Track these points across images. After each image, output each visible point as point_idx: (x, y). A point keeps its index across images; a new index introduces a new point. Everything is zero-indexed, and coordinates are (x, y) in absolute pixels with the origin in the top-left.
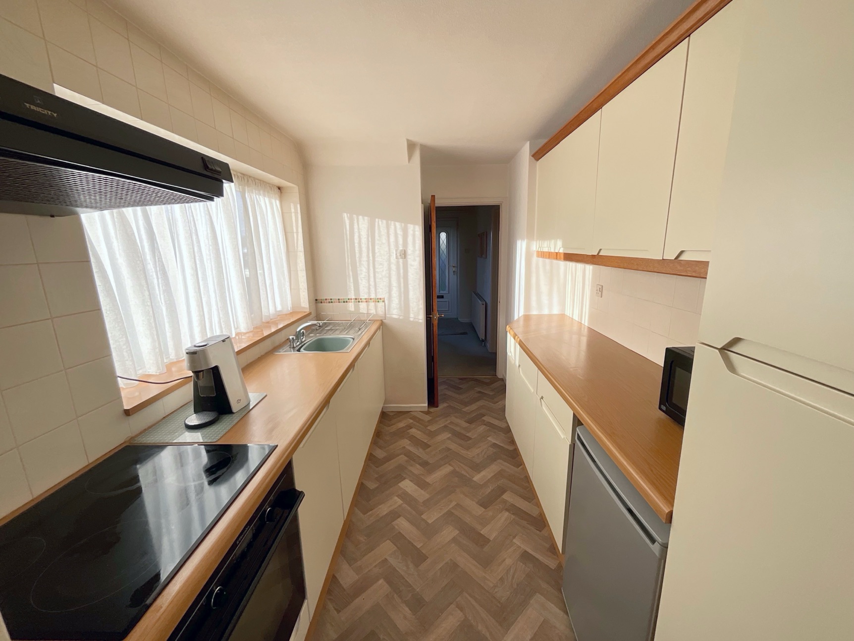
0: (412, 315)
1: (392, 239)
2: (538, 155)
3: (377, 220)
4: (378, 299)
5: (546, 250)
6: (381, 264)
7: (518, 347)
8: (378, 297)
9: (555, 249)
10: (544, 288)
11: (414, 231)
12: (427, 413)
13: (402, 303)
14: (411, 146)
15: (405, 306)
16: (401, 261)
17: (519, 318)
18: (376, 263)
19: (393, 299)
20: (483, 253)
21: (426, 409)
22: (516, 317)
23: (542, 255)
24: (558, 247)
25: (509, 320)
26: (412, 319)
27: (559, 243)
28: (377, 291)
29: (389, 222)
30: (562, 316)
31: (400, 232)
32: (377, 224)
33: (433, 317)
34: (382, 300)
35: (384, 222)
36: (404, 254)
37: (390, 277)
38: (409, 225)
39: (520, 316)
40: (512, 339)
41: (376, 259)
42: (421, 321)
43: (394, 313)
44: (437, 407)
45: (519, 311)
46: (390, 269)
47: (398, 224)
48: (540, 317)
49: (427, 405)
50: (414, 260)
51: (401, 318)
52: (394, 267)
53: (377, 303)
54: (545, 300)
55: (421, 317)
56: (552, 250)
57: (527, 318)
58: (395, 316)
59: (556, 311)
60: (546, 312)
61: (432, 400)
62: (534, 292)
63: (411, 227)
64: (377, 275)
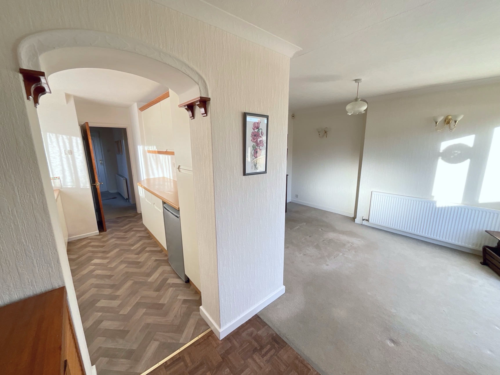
0: (82, 185)
1: (61, 144)
2: (142, 109)
3: (48, 133)
4: (54, 178)
5: (151, 150)
6: (55, 158)
7: (143, 189)
8: (54, 177)
9: (154, 149)
10: (154, 166)
11: (77, 140)
12: (99, 235)
13: (74, 179)
14: (68, 96)
15: (77, 180)
16: (69, 156)
17: (144, 180)
18: (51, 157)
19: (67, 177)
20: (120, 151)
21: (98, 234)
22: (142, 179)
23: (150, 152)
24: (154, 148)
25: (139, 180)
26: (82, 187)
27: (155, 147)
28: (54, 173)
29: (58, 135)
30: (164, 178)
31: (67, 141)
32: (48, 136)
33: (97, 184)
34: (58, 178)
35: (54, 135)
36: (71, 152)
37: (62, 165)
38: (73, 137)
39: (144, 179)
40: (141, 188)
41: (50, 155)
42: (88, 187)
43: (68, 185)
44: (106, 231)
45: (143, 176)
46: (61, 161)
47: (64, 137)
48: (154, 179)
49: (98, 231)
50: (79, 155)
51: (74, 187)
52: (64, 160)
53: (54, 180)
54: (155, 171)
55: (88, 186)
56: (153, 150)
57: (148, 180)
58: (69, 187)
59: (161, 176)
60: (157, 176)
61: (101, 226)
62: (150, 168)
63: (74, 139)
64: (52, 164)
